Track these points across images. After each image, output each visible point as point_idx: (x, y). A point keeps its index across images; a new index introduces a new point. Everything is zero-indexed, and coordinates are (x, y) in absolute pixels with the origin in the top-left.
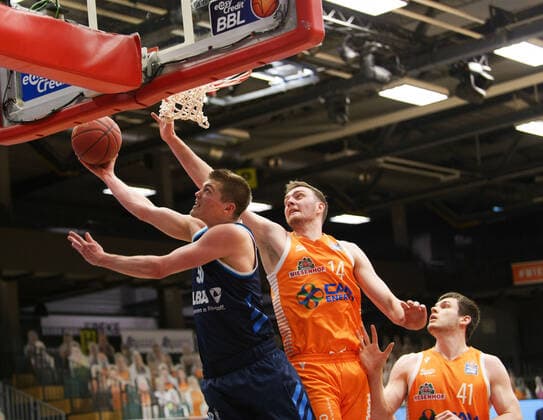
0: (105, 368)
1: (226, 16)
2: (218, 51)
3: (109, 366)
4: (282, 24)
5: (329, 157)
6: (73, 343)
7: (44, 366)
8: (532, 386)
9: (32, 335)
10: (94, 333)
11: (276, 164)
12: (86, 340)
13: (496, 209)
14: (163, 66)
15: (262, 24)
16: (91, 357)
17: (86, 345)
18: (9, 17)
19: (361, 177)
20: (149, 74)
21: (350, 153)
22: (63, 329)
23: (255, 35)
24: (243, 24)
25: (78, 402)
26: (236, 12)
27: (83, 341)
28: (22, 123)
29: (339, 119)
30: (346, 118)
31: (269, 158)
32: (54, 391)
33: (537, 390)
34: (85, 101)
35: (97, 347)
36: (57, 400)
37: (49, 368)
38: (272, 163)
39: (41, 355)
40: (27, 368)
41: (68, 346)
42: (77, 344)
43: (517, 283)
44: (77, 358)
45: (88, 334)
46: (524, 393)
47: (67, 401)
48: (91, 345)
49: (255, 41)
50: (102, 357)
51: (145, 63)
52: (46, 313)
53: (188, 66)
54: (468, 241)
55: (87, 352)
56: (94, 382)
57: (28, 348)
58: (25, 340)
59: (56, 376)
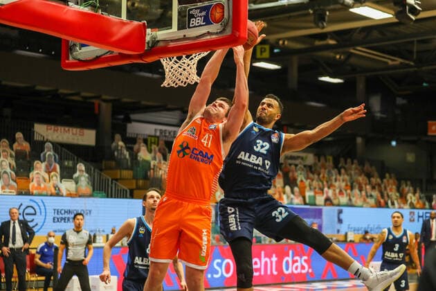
0: (160, 162)
1: (196, 18)
2: (189, 39)
3: (163, 162)
4: (224, 30)
5: (318, 43)
6: (142, 144)
7: (122, 157)
8: (430, 200)
9: (118, 136)
10: (156, 139)
11: (284, 43)
12: (151, 143)
13: (425, 84)
14: (158, 41)
15: (214, 28)
16: (153, 154)
17: (151, 146)
18: (66, 13)
19: (338, 57)
20: (150, 45)
21: (332, 42)
22: (137, 135)
23: (209, 33)
24: (204, 25)
25: (141, 182)
26: (201, 17)
27: (149, 143)
28: (79, 60)
29: (320, 25)
30: (325, 24)
31: (280, 39)
32: (126, 174)
33: (433, 203)
34: (114, 54)
35: (157, 149)
36: (128, 179)
37: (125, 158)
38: (281, 42)
39: (121, 150)
40: (112, 157)
41: (139, 146)
42: (144, 145)
43: (430, 134)
44: (144, 155)
45: (153, 139)
46: (424, 204)
47: (134, 181)
48: (154, 147)
49: (208, 37)
50: (159, 155)
51: (148, 38)
52: (130, 121)
53: (172, 45)
54: (404, 102)
55: (150, 151)
56: (152, 171)
57: (114, 144)
58: (113, 139)
59: (129, 163)
